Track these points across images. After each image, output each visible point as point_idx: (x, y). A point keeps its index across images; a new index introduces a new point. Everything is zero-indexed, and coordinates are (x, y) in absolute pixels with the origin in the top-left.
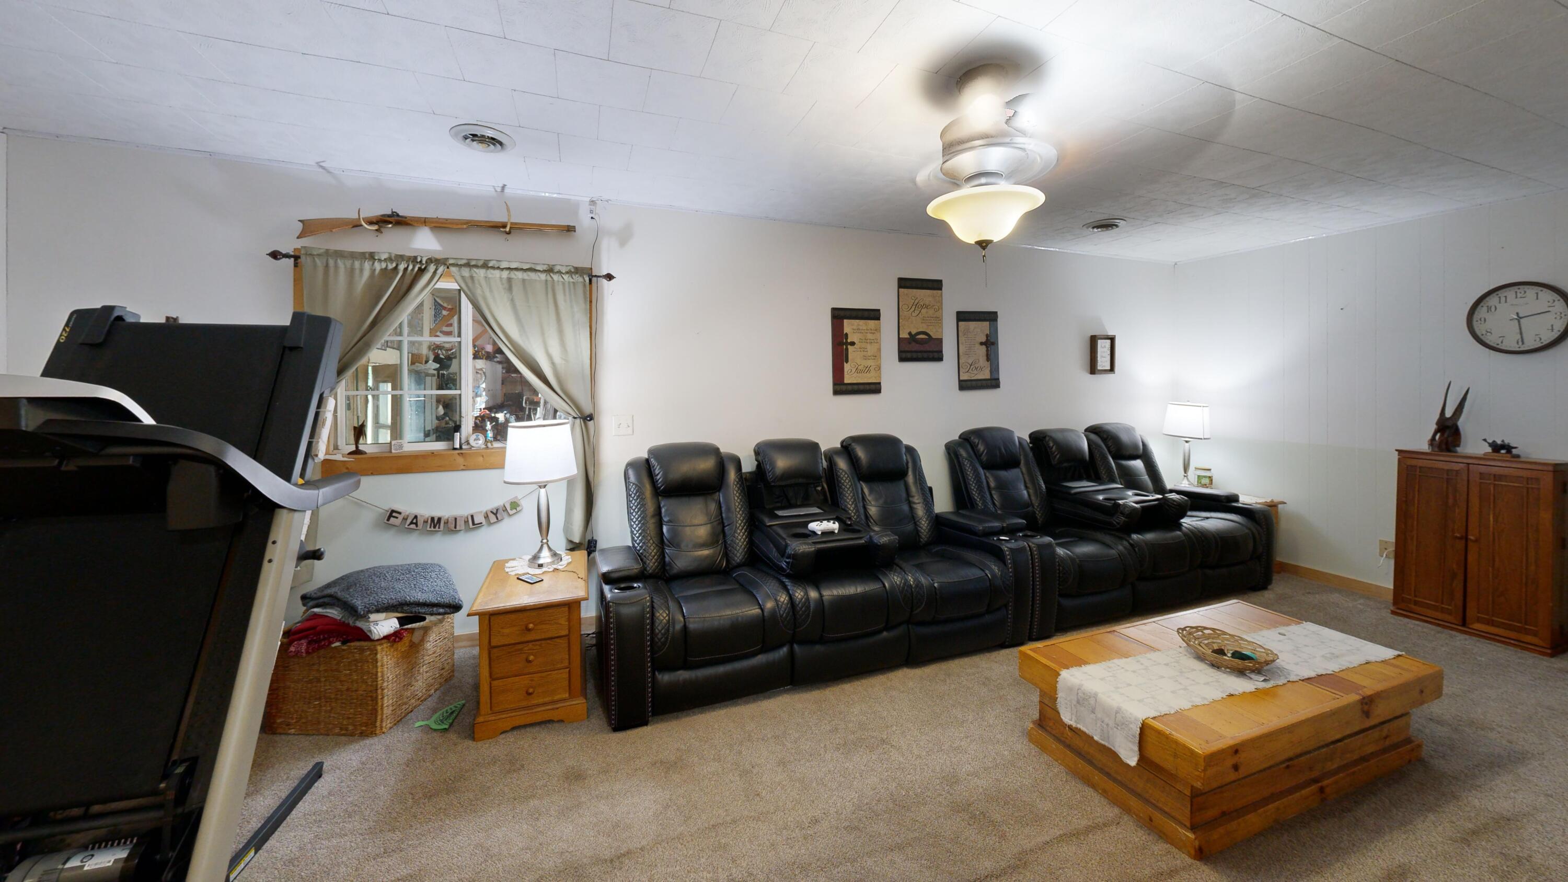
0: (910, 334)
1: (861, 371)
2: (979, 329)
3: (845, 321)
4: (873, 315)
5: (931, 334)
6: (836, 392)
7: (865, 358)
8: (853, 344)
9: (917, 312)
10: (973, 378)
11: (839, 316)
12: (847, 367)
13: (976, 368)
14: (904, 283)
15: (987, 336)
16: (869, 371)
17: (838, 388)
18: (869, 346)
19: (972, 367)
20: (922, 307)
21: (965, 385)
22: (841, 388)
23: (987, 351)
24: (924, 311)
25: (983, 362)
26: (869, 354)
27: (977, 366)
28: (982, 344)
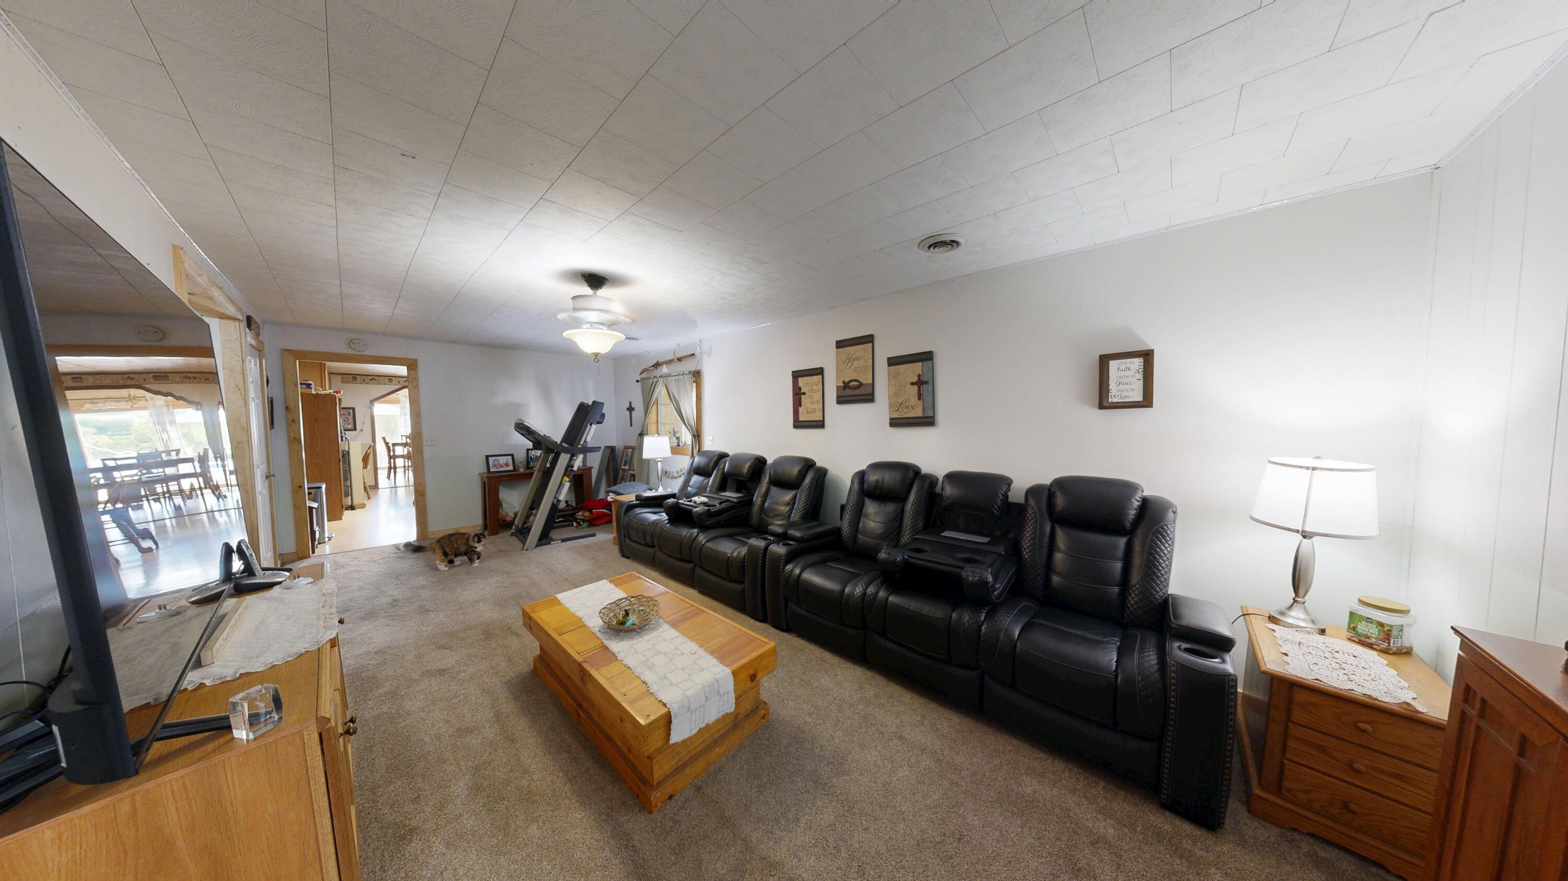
0: (844, 382)
1: (810, 412)
2: (912, 371)
3: (800, 379)
4: (819, 372)
5: (861, 380)
6: (795, 427)
7: (813, 403)
8: (804, 394)
9: (850, 365)
10: (903, 416)
11: (797, 375)
12: (801, 409)
13: (907, 407)
14: (840, 344)
15: (919, 376)
16: (815, 412)
17: (797, 424)
18: (814, 395)
19: (902, 406)
20: (854, 360)
21: (896, 423)
22: (799, 424)
23: (919, 390)
24: (855, 363)
25: (914, 400)
26: (815, 400)
27: (907, 405)
28: (913, 384)
